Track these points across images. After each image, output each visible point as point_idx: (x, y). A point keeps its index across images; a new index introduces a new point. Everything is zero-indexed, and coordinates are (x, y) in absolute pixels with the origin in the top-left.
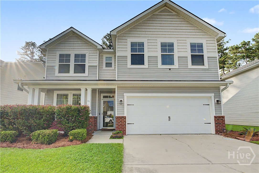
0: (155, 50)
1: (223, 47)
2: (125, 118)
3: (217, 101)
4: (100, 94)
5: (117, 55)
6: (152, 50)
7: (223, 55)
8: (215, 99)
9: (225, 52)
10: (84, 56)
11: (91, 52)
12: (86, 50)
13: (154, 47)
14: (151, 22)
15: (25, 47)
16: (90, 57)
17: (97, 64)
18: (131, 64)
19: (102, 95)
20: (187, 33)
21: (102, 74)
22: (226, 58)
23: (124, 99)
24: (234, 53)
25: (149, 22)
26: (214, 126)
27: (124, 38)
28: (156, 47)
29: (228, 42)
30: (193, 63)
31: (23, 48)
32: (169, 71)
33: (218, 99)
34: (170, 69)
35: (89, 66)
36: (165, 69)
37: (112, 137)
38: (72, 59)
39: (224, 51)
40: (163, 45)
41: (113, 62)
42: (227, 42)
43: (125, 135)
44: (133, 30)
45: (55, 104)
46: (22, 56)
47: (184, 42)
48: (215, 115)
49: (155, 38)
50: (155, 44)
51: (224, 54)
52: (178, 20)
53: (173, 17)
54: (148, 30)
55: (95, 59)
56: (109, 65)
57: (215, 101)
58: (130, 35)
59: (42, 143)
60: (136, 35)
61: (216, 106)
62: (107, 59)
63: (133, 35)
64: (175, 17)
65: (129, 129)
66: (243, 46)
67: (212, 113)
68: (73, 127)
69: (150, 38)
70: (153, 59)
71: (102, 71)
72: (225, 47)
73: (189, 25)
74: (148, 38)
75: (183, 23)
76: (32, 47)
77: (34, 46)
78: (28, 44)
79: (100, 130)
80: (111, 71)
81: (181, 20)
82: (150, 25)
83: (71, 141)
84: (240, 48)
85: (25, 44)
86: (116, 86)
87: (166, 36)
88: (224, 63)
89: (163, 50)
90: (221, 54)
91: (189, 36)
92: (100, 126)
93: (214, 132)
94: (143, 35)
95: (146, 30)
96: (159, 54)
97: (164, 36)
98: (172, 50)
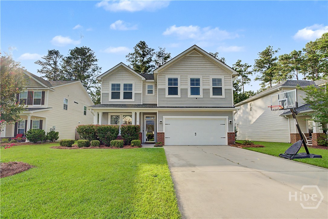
0: (186, 84)
1: (271, 57)
2: (164, 133)
3: (230, 122)
4: (143, 115)
5: (158, 87)
6: (184, 84)
7: (270, 66)
8: (228, 121)
9: (273, 62)
10: (131, 85)
11: (136, 82)
12: (132, 80)
13: (185, 81)
14: (183, 62)
15: (48, 57)
16: (136, 86)
17: (141, 92)
18: (169, 95)
19: (145, 116)
20: (210, 71)
21: (145, 99)
22: (273, 70)
23: (163, 120)
24: (285, 64)
25: (182, 62)
26: (227, 139)
27: (163, 75)
28: (186, 81)
29: (278, 51)
30: (214, 94)
31: (46, 58)
32: (196, 100)
33: (231, 121)
34: (196, 98)
35: (135, 94)
36: (193, 98)
37: (154, 146)
38: (122, 87)
39: (271, 61)
40: (192, 80)
41: (154, 89)
42: (276, 51)
43: (164, 145)
44: (170, 68)
45: (109, 124)
46: (44, 66)
47: (208, 77)
48: (228, 132)
49: (186, 75)
50: (186, 79)
51: (272, 65)
52: (203, 60)
53: (200, 58)
54: (181, 68)
55: (140, 88)
56: (150, 92)
57: (228, 122)
58: (168, 72)
59: (117, 147)
60: (172, 73)
61: (230, 125)
62: (149, 87)
63: (170, 73)
64: (202, 58)
65: (166, 141)
66: (294, 56)
67: (226, 130)
68: (131, 138)
69: (182, 75)
70: (184, 91)
71: (145, 97)
72: (273, 57)
73: (212, 65)
74: (181, 75)
75: (207, 62)
76: (55, 56)
77: (57, 55)
78: (51, 53)
79: (143, 143)
80: (152, 97)
81: (206, 60)
82: (183, 64)
83: (133, 146)
84: (290, 58)
85: (48, 53)
86: (158, 111)
87: (195, 73)
88: (272, 75)
89: (192, 84)
90: (269, 65)
91: (212, 73)
92: (143, 140)
93: (227, 144)
94: (177, 73)
95: (179, 68)
96: (189, 87)
97: (193, 73)
98: (198, 84)
